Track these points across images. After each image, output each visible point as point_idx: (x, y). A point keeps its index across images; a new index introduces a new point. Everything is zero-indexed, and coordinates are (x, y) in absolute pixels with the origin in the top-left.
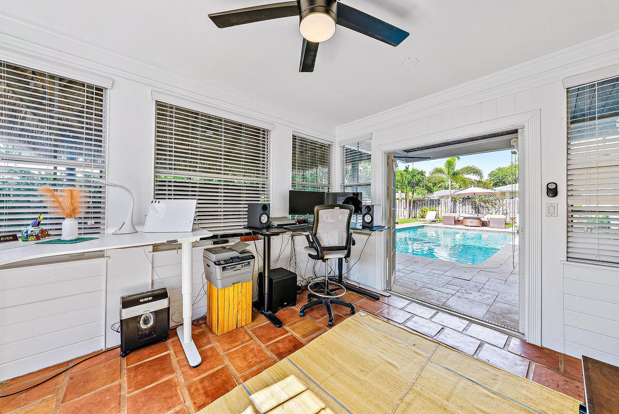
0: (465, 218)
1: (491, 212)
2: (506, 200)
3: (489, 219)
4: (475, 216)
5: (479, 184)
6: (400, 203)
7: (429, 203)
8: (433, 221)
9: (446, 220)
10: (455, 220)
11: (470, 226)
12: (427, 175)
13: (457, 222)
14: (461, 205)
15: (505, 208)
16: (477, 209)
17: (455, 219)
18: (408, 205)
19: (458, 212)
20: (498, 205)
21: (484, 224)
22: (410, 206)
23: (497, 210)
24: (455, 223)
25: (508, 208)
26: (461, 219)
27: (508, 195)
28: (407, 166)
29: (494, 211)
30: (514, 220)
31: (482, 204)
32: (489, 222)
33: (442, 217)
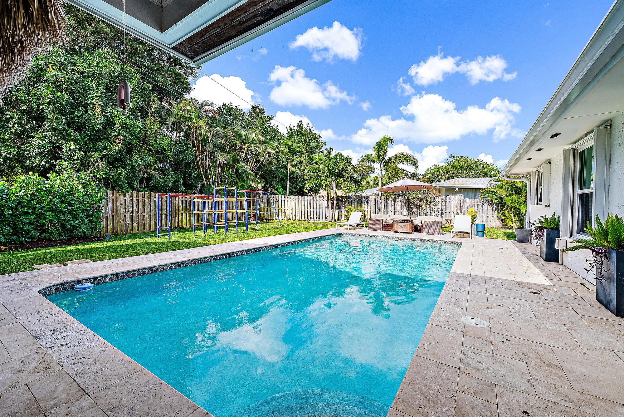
0: (395, 221)
1: (425, 212)
2: (442, 197)
3: (423, 223)
4: (407, 218)
5: (414, 176)
6: (322, 201)
7: (356, 202)
8: (359, 226)
9: (372, 224)
10: (383, 224)
11: (401, 232)
12: (354, 162)
13: (386, 227)
14: (393, 203)
15: (440, 207)
16: (410, 208)
17: (383, 222)
18: (330, 204)
19: (389, 212)
20: (433, 203)
21: (417, 229)
22: (332, 204)
23: (432, 209)
24: (383, 228)
25: (443, 208)
26: (390, 222)
27: (443, 192)
28: (329, 150)
29: (429, 211)
30: (449, 223)
31: (417, 202)
32: (423, 226)
33: (368, 219)
